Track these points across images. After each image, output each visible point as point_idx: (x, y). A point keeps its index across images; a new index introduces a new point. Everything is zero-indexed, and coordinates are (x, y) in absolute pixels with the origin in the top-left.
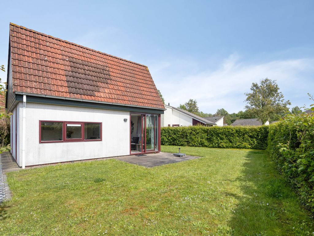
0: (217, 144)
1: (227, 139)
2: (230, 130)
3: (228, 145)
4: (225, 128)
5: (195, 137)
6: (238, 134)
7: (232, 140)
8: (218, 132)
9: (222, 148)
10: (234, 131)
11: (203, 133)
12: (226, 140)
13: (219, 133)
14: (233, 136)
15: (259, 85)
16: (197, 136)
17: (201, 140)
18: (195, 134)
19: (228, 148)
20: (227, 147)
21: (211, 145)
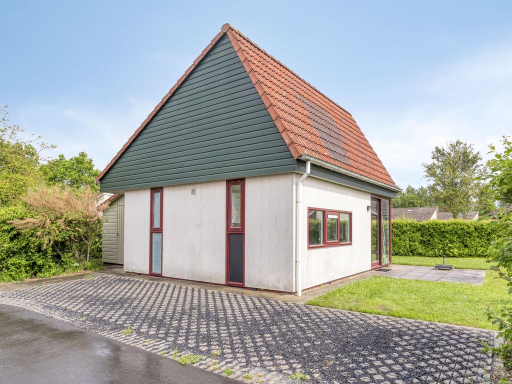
0: (441, 251)
1: (459, 242)
2: (465, 227)
3: (461, 252)
4: (455, 224)
5: (400, 239)
6: (479, 233)
7: (469, 244)
8: (442, 229)
9: (450, 256)
10: (472, 229)
11: (414, 232)
12: (458, 244)
13: (446, 232)
14: (469, 237)
15: (447, 150)
16: (403, 237)
17: (412, 243)
18: (399, 233)
19: (463, 257)
20: (460, 256)
21: (431, 253)
